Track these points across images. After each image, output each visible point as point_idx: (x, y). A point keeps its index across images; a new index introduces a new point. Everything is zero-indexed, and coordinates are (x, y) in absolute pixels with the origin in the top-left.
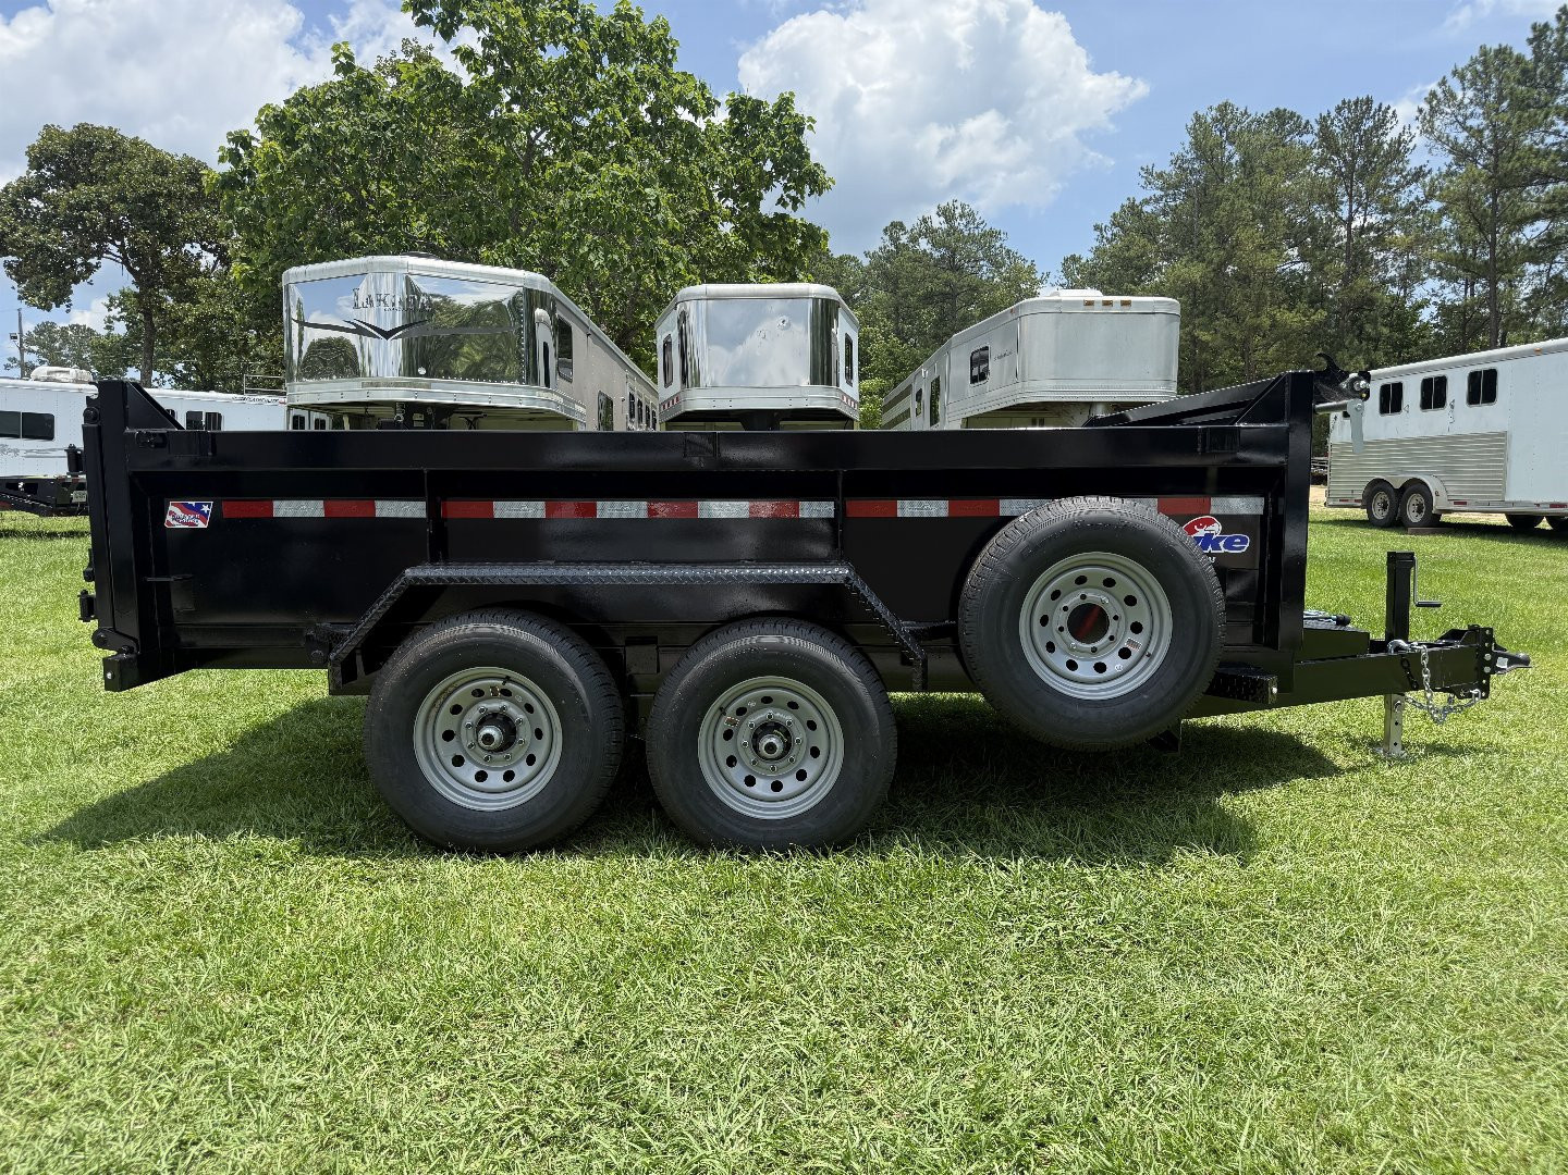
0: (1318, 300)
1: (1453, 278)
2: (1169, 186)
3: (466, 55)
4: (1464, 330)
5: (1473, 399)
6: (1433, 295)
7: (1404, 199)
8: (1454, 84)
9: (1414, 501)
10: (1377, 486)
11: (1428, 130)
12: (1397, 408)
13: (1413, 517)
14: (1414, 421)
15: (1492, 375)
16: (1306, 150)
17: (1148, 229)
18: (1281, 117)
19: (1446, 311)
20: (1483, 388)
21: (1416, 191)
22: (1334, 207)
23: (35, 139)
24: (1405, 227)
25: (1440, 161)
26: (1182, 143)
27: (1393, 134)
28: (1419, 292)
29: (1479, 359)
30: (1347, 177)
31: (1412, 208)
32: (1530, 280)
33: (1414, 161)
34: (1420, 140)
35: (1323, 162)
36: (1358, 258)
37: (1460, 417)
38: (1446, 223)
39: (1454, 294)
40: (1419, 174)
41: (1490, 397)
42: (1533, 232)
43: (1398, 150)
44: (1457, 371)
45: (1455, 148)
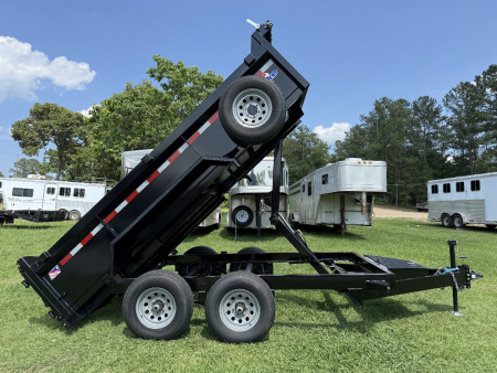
0: (416, 154)
1: (457, 148)
2: (369, 120)
4: (462, 167)
5: (473, 189)
6: (451, 154)
7: (440, 125)
8: (453, 92)
9: (457, 220)
10: (444, 215)
11: (446, 105)
12: (449, 191)
13: (457, 225)
14: (454, 195)
15: (478, 182)
16: (410, 111)
17: (362, 133)
18: (401, 101)
19: (455, 158)
20: (476, 186)
21: (444, 123)
22: (420, 127)
24: (442, 133)
25: (450, 114)
27: (436, 106)
28: (447, 152)
29: (475, 177)
30: (423, 118)
31: (443, 128)
32: (481, 151)
33: (442, 114)
34: (444, 108)
35: (415, 114)
36: (429, 143)
37: (468, 194)
38: (454, 132)
39: (458, 153)
40: (444, 118)
41: (478, 189)
43: (437, 111)
44: (467, 181)
45: (454, 110)
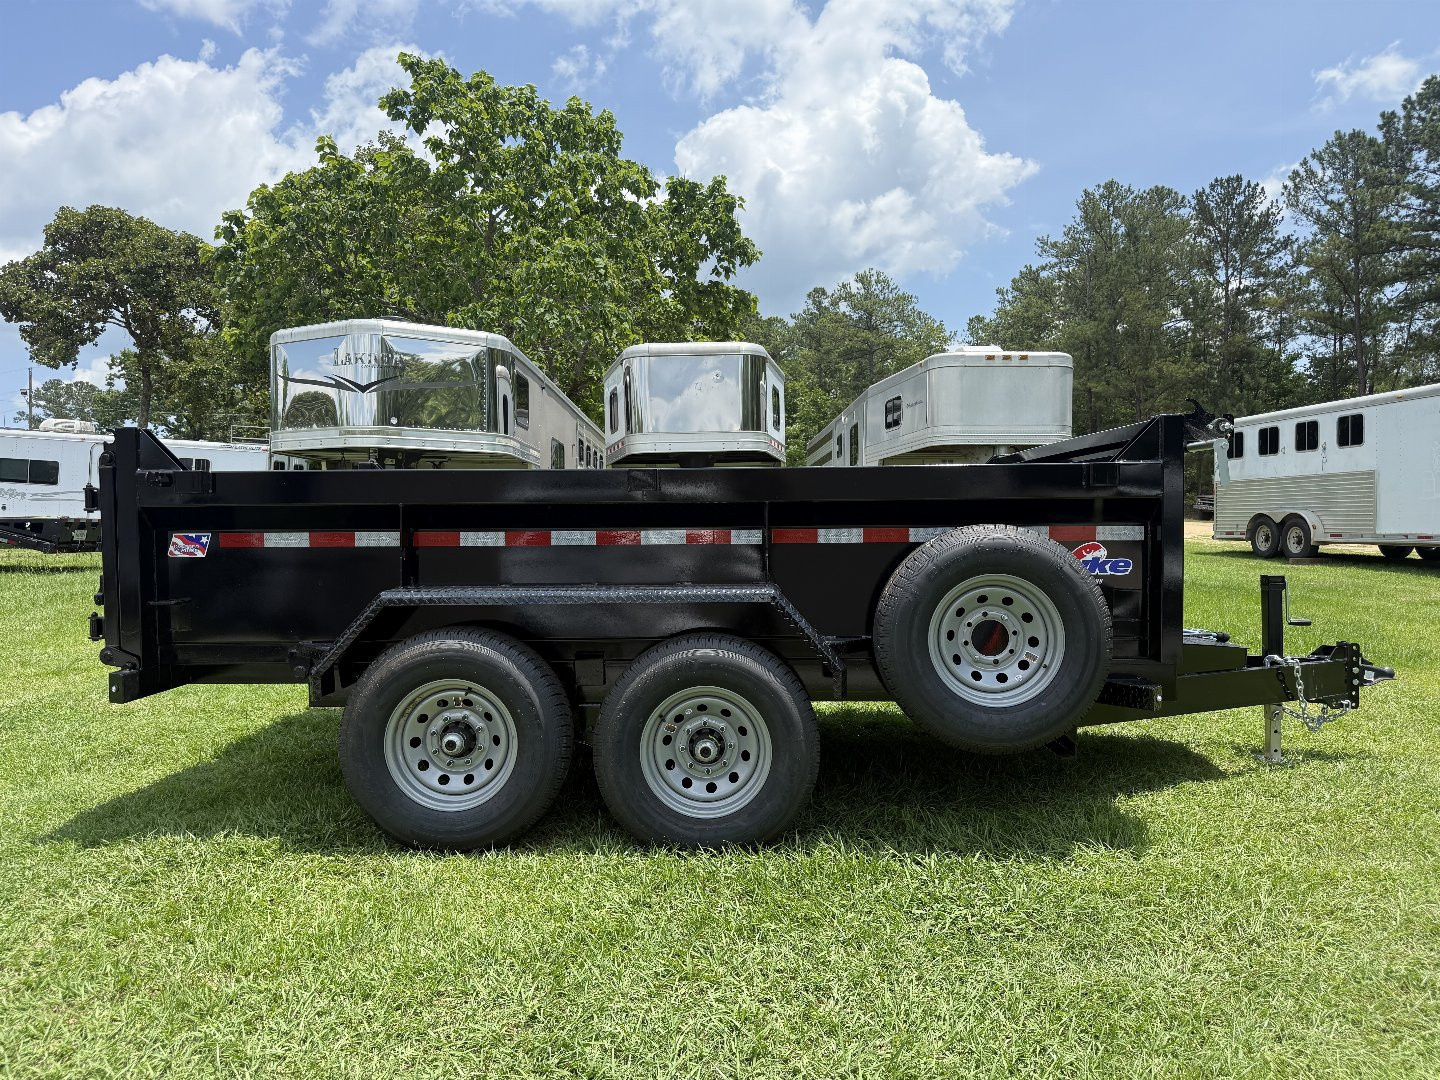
0: (1200, 354)
1: (1323, 333)
2: (1065, 253)
3: (436, 145)
4: (1335, 379)
5: (1343, 441)
6: (1305, 350)
7: (1274, 263)
8: (1315, 165)
9: (1293, 533)
10: (1260, 520)
11: (1294, 204)
12: (1274, 449)
13: (1294, 548)
14: (1289, 461)
15: (1358, 421)
16: (1185, 223)
17: (1045, 292)
18: (1160, 194)
19: (1317, 362)
20: (1351, 431)
21: (1285, 257)
22: (1212, 271)
23: (51, 219)
24: (1277, 289)
25: (1306, 231)
26: (1074, 216)
27: (1261, 209)
28: (1292, 346)
29: (1347, 405)
30: (1224, 243)
31: (1281, 272)
32: (1392, 339)
33: (1281, 232)
34: (1286, 213)
35: (1200, 232)
36: (1235, 316)
37: (1331, 457)
38: (1314, 285)
39: (1323, 347)
40: (1287, 242)
41: (1358, 440)
42: (1393, 292)
43: (1267, 222)
44: (1327, 416)
45: (1319, 219)
